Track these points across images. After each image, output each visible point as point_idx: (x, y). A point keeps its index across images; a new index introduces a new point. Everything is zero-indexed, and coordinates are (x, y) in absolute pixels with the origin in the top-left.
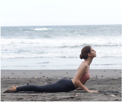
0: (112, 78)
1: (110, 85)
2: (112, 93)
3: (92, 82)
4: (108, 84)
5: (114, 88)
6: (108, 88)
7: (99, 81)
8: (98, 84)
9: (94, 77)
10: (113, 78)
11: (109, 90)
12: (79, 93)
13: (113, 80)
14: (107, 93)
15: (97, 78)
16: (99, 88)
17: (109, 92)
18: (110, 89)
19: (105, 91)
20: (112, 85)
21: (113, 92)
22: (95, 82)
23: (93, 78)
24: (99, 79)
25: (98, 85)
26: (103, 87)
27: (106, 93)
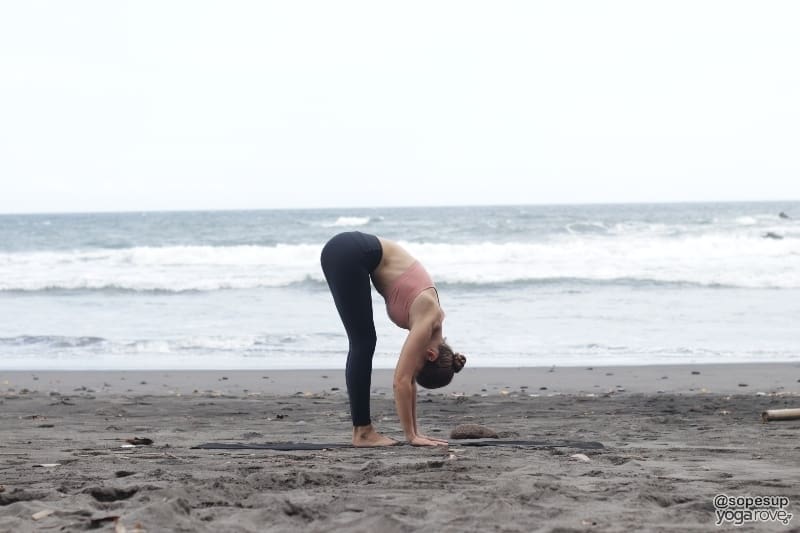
0: (577, 395)
1: (571, 421)
2: (578, 449)
3: (508, 411)
4: (564, 417)
5: (585, 431)
6: (561, 431)
7: (532, 406)
8: (530, 416)
9: (515, 393)
10: (582, 395)
11: (567, 438)
12: (462, 450)
13: (582, 401)
14: (562, 449)
15: (523, 395)
16: (534, 429)
17: (567, 443)
18: (572, 433)
19: (554, 440)
20: (577, 421)
21: (582, 447)
22: (518, 409)
23: (509, 395)
24: (533, 398)
25: (530, 421)
26: (548, 428)
27: (559, 449)
